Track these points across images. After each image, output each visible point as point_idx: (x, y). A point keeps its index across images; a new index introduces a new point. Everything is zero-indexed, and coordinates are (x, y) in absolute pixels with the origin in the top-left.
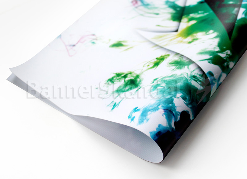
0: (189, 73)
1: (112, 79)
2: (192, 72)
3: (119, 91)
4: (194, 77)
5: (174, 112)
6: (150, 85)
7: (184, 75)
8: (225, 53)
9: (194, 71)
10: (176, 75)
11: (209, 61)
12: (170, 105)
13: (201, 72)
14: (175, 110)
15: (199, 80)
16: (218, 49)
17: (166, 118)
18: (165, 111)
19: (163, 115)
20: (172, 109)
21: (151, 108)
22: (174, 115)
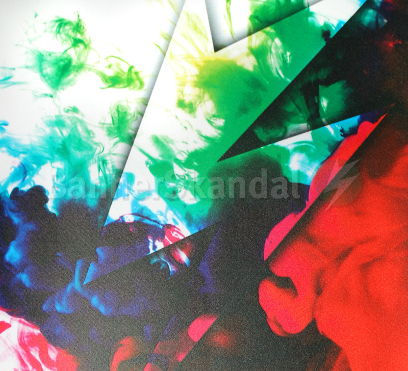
0: (106, 152)
1: (66, 24)
2: (109, 154)
3: (41, 58)
4: (104, 162)
5: (28, 177)
6: (60, 111)
7: (98, 147)
8: (186, 171)
9: (115, 154)
10: (94, 137)
11: (150, 161)
12: (35, 166)
13: (121, 164)
14: (32, 176)
15: (105, 170)
16: (182, 157)
17: (11, 174)
18: (19, 166)
19: (11, 168)
20: (31, 172)
21: (13, 146)
22: (24, 179)
